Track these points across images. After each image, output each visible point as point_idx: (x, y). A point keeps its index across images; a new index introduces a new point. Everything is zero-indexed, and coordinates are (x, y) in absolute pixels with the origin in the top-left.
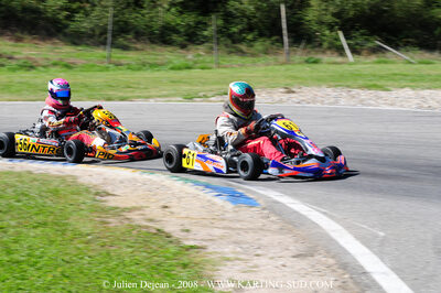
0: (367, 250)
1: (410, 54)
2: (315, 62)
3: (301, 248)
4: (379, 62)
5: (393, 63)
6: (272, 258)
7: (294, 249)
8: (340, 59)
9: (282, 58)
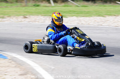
0: (47, 73)
1: (79, 3)
2: (38, 6)
3: (22, 72)
4: (65, 6)
5: (71, 6)
6: (11, 75)
7: (19, 73)
8: (48, 5)
9: (24, 4)
